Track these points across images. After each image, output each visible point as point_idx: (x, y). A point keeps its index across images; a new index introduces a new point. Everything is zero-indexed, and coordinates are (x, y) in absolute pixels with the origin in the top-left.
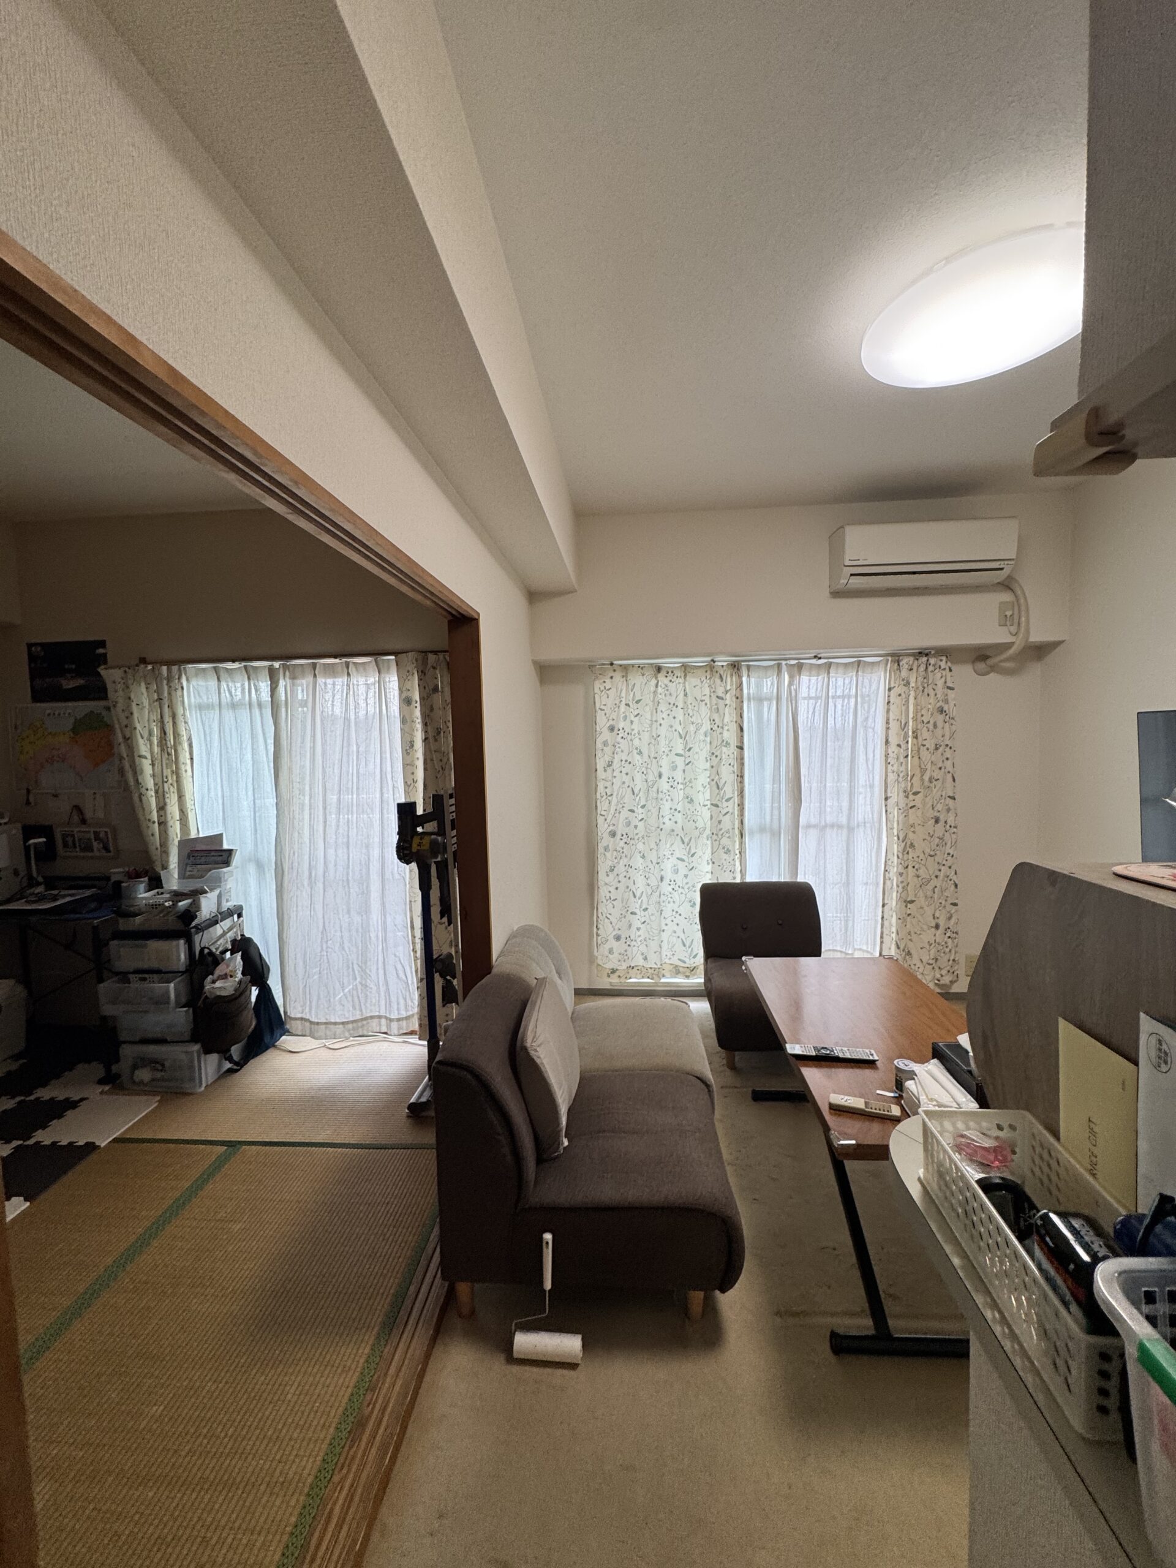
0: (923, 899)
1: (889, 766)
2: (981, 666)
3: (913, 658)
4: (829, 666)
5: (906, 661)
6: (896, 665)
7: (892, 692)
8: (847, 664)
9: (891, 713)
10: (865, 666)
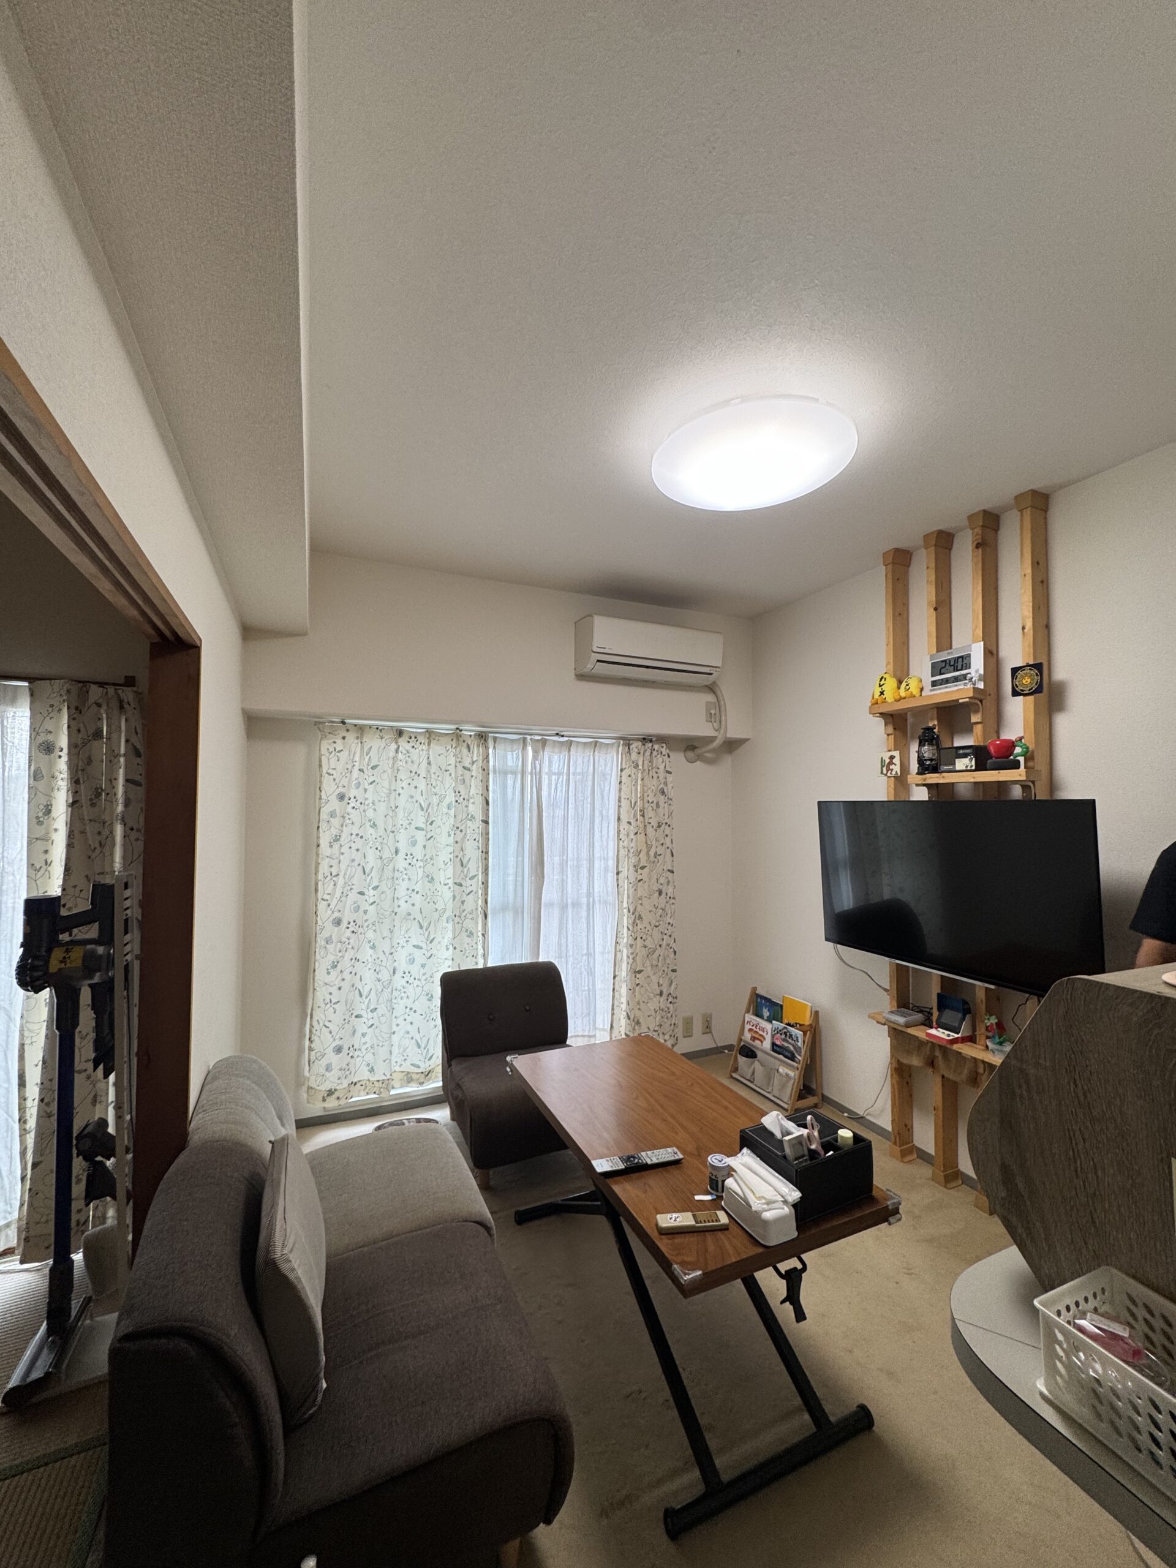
0: (649, 969)
1: (621, 842)
2: (690, 754)
3: (640, 743)
4: (570, 744)
5: (635, 745)
6: (627, 748)
7: (623, 773)
8: (585, 743)
9: (622, 792)
10: (600, 747)
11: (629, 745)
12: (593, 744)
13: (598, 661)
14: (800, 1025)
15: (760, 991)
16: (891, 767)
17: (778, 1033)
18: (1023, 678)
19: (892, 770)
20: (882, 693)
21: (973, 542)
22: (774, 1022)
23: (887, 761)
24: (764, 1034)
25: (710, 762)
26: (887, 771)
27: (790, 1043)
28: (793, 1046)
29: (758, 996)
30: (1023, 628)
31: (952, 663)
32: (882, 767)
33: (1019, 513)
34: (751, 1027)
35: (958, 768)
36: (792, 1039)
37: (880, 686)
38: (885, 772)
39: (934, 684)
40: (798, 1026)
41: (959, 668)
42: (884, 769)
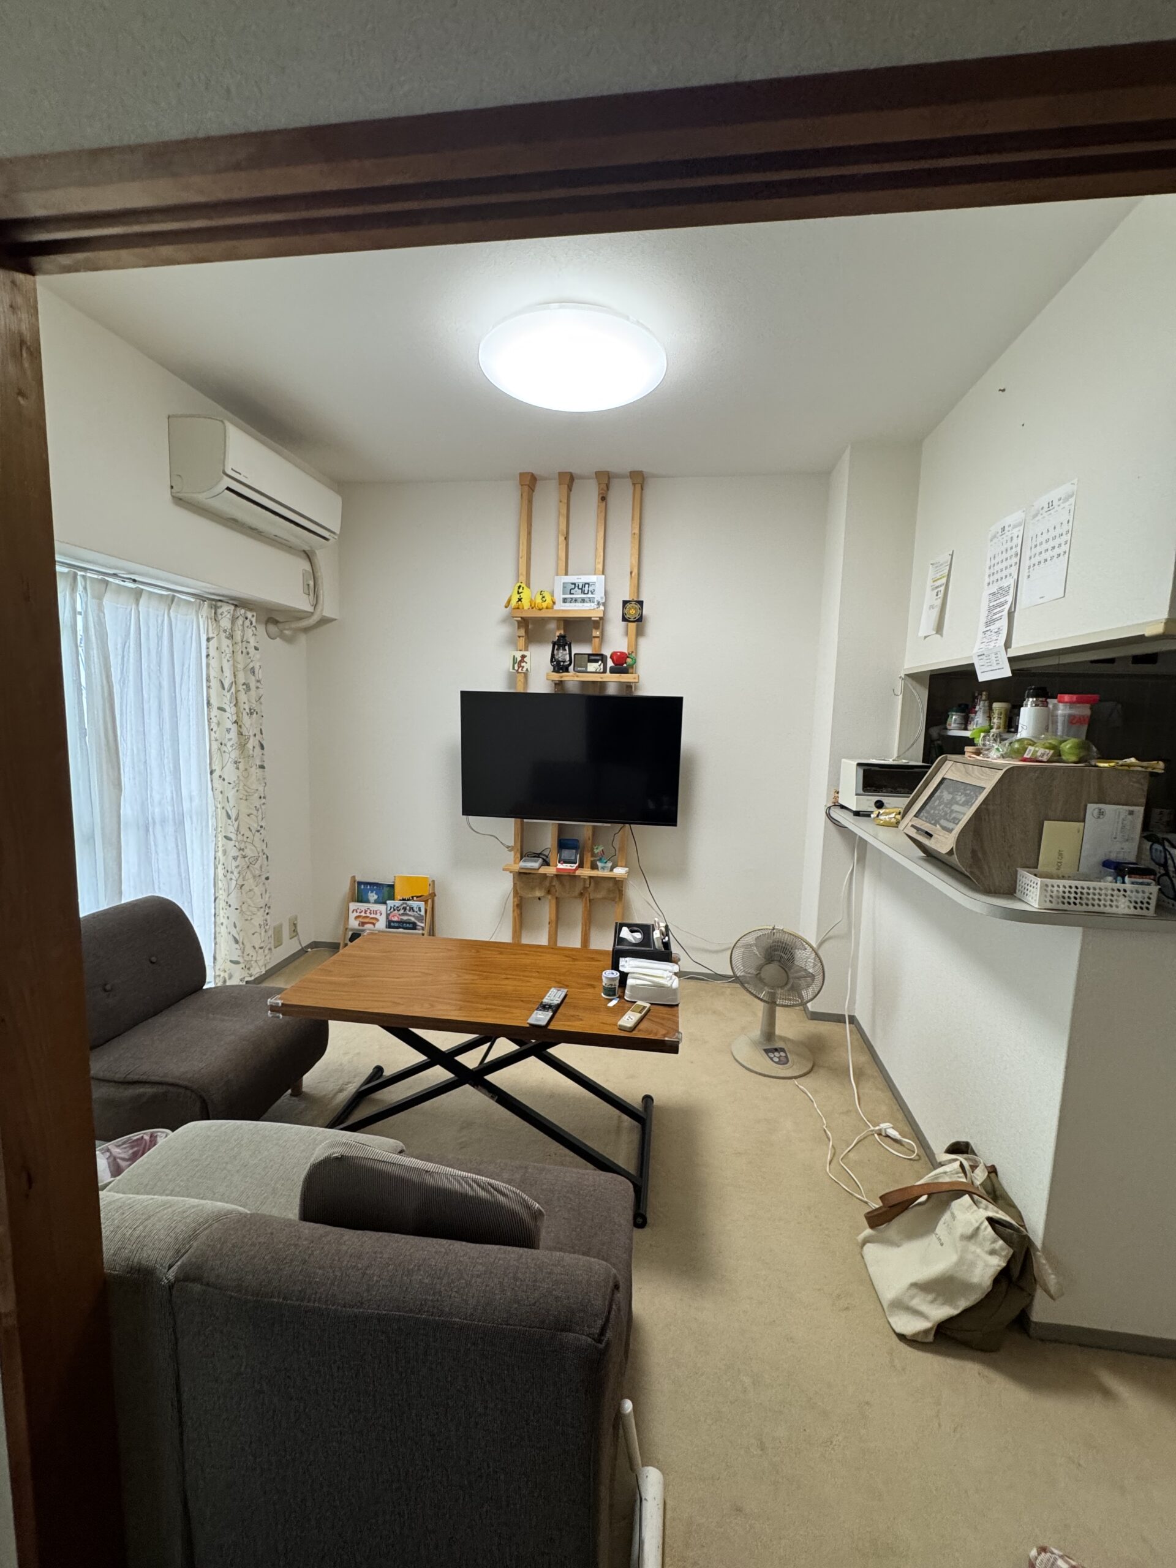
0: (251, 881)
1: (212, 733)
2: (273, 629)
3: (232, 607)
4: (138, 594)
5: (226, 609)
6: (213, 611)
7: (211, 642)
8: (162, 595)
9: (211, 668)
10: (178, 605)
11: (216, 608)
12: (170, 598)
13: (228, 489)
14: (417, 897)
15: (358, 879)
16: (523, 664)
17: (394, 910)
18: (630, 609)
19: (523, 667)
20: (520, 600)
21: (599, 495)
22: (388, 902)
23: (519, 659)
24: (377, 916)
25: (289, 640)
26: (519, 668)
27: (410, 915)
28: (414, 916)
29: (360, 883)
30: (631, 573)
31: (580, 587)
32: (514, 663)
33: (631, 486)
34: (358, 914)
35: (589, 670)
36: (414, 911)
37: (519, 593)
38: (516, 668)
39: (565, 600)
40: (415, 898)
41: (586, 592)
42: (516, 666)
